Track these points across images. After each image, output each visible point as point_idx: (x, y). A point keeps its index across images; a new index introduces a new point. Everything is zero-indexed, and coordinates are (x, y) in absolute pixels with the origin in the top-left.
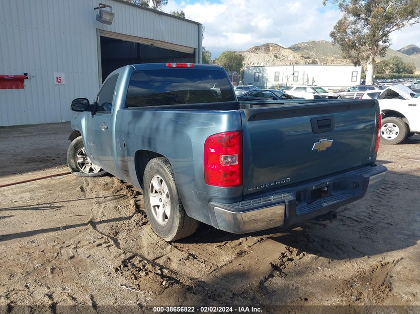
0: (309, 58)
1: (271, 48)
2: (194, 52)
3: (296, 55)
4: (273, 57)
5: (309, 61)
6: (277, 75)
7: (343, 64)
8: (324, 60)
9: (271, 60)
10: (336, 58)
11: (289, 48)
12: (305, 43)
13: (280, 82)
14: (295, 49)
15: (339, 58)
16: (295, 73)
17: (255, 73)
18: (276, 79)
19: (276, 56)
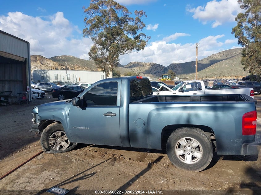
0: (63, 65)
1: (38, 58)
2: (25, 61)
3: (55, 63)
4: (40, 64)
5: (64, 67)
6: (56, 76)
7: (83, 70)
8: (73, 67)
9: (39, 65)
10: (80, 66)
11: (50, 59)
12: (60, 56)
13: (59, 80)
14: (54, 59)
15: (81, 66)
16: (68, 75)
17: (41, 74)
18: (56, 78)
19: (42, 63)
